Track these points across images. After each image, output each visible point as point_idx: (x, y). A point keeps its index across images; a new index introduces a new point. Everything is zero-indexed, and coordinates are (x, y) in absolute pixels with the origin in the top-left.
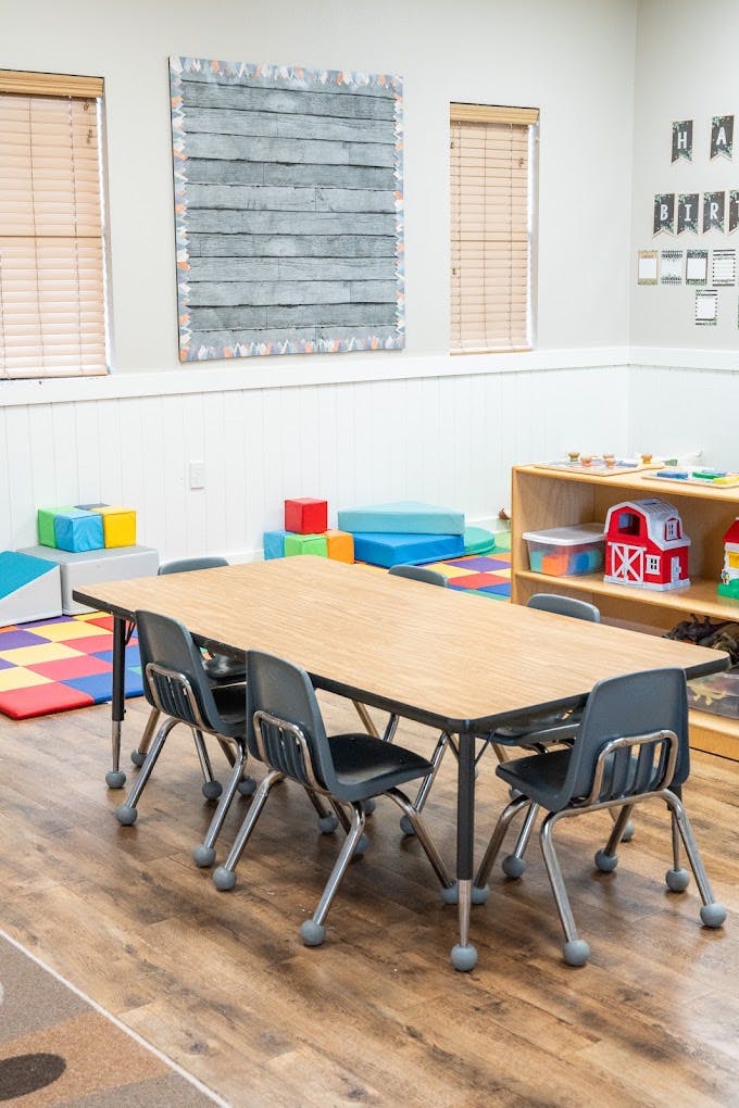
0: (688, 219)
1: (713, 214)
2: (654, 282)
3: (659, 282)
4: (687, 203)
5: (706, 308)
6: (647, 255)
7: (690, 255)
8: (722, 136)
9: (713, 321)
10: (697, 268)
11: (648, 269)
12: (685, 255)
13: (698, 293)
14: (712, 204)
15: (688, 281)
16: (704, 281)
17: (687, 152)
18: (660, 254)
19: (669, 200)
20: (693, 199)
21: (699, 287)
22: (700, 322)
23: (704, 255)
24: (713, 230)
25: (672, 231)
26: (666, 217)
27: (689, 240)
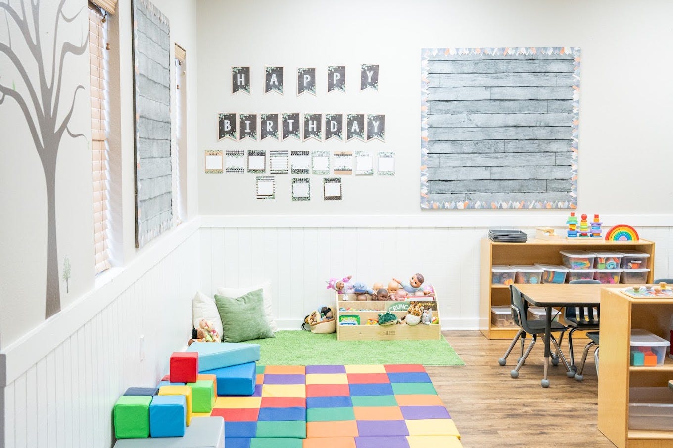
0: (248, 130)
1: (269, 128)
2: (220, 172)
3: (225, 171)
4: (246, 120)
5: (266, 188)
6: (212, 154)
7: (251, 154)
8: (274, 79)
9: (271, 196)
10: (257, 162)
11: (214, 162)
12: (246, 154)
13: (258, 179)
14: (268, 122)
15: (249, 171)
16: (263, 171)
17: (246, 86)
18: (224, 153)
19: (232, 117)
20: (252, 118)
21: (260, 175)
22: (260, 197)
23: (263, 154)
24: (269, 138)
25: (235, 138)
26: (229, 129)
27: (248, 144)
